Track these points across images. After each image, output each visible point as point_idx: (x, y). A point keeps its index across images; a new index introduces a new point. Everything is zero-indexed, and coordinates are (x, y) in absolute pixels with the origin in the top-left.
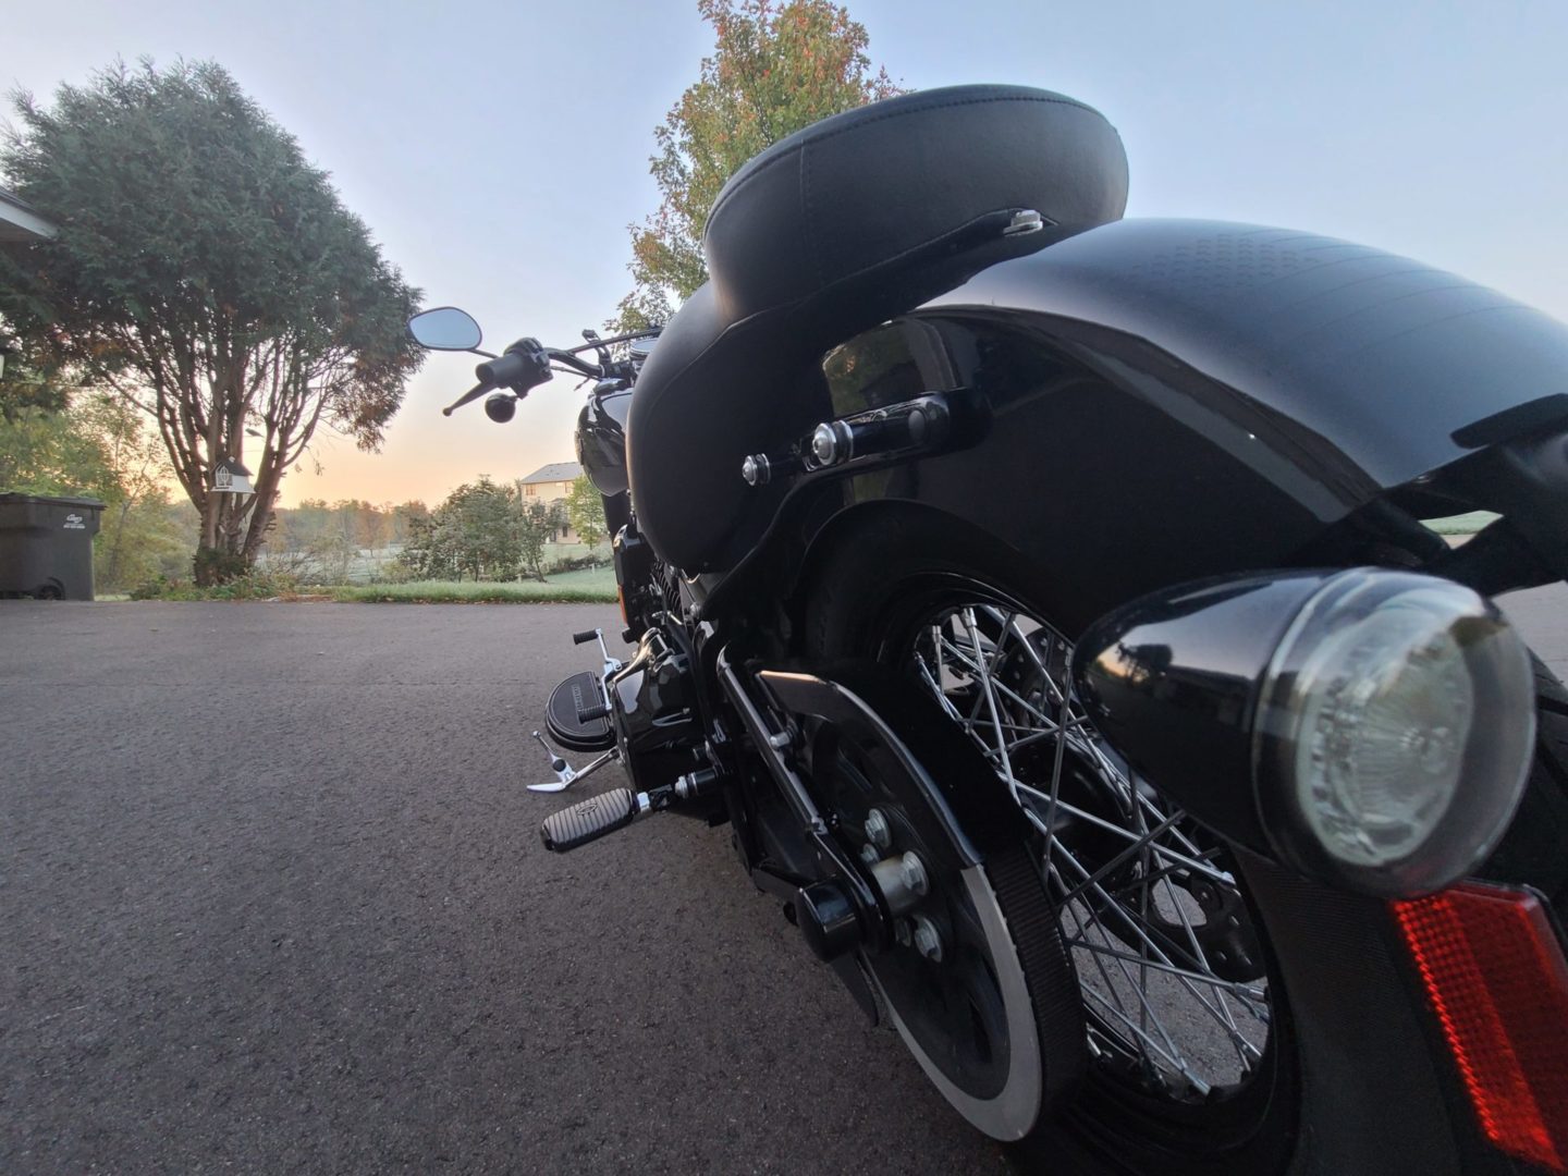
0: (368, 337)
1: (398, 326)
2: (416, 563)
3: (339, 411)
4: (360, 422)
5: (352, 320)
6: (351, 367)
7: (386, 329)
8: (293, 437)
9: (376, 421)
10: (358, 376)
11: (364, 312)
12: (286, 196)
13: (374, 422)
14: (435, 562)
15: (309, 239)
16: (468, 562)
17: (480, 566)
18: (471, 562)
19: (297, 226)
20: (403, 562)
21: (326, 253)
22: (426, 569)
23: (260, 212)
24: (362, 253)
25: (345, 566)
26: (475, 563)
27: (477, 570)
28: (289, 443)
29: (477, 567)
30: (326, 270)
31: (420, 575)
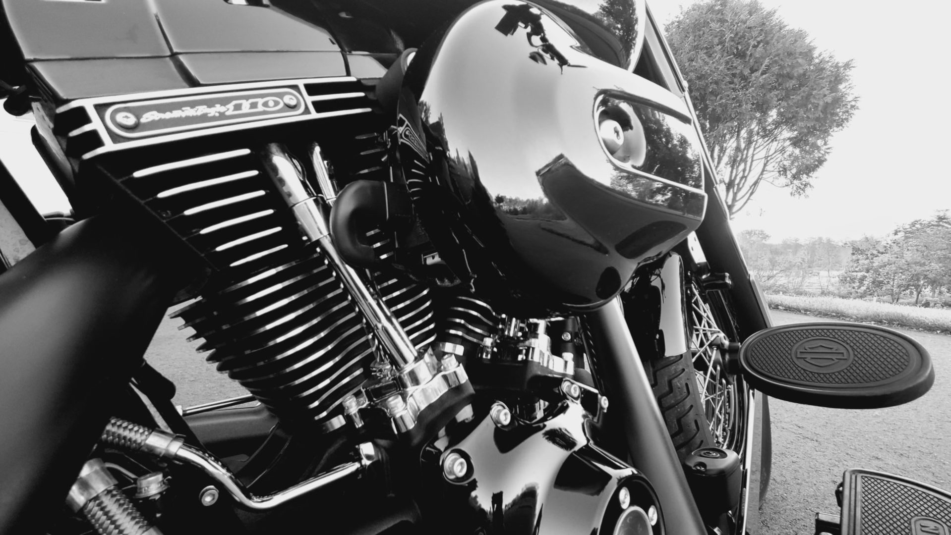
4: (795, 177)
10: (795, 145)
12: (743, 37)
13: (805, 176)
14: (873, 282)
15: (756, 58)
16: (909, 285)
17: (923, 289)
18: (912, 286)
19: (749, 53)
20: (843, 280)
21: (767, 61)
22: (863, 288)
23: (725, 54)
24: (798, 51)
25: (802, 281)
26: (917, 287)
27: (919, 293)
28: (737, 199)
29: (919, 290)
30: (765, 74)
31: (857, 292)
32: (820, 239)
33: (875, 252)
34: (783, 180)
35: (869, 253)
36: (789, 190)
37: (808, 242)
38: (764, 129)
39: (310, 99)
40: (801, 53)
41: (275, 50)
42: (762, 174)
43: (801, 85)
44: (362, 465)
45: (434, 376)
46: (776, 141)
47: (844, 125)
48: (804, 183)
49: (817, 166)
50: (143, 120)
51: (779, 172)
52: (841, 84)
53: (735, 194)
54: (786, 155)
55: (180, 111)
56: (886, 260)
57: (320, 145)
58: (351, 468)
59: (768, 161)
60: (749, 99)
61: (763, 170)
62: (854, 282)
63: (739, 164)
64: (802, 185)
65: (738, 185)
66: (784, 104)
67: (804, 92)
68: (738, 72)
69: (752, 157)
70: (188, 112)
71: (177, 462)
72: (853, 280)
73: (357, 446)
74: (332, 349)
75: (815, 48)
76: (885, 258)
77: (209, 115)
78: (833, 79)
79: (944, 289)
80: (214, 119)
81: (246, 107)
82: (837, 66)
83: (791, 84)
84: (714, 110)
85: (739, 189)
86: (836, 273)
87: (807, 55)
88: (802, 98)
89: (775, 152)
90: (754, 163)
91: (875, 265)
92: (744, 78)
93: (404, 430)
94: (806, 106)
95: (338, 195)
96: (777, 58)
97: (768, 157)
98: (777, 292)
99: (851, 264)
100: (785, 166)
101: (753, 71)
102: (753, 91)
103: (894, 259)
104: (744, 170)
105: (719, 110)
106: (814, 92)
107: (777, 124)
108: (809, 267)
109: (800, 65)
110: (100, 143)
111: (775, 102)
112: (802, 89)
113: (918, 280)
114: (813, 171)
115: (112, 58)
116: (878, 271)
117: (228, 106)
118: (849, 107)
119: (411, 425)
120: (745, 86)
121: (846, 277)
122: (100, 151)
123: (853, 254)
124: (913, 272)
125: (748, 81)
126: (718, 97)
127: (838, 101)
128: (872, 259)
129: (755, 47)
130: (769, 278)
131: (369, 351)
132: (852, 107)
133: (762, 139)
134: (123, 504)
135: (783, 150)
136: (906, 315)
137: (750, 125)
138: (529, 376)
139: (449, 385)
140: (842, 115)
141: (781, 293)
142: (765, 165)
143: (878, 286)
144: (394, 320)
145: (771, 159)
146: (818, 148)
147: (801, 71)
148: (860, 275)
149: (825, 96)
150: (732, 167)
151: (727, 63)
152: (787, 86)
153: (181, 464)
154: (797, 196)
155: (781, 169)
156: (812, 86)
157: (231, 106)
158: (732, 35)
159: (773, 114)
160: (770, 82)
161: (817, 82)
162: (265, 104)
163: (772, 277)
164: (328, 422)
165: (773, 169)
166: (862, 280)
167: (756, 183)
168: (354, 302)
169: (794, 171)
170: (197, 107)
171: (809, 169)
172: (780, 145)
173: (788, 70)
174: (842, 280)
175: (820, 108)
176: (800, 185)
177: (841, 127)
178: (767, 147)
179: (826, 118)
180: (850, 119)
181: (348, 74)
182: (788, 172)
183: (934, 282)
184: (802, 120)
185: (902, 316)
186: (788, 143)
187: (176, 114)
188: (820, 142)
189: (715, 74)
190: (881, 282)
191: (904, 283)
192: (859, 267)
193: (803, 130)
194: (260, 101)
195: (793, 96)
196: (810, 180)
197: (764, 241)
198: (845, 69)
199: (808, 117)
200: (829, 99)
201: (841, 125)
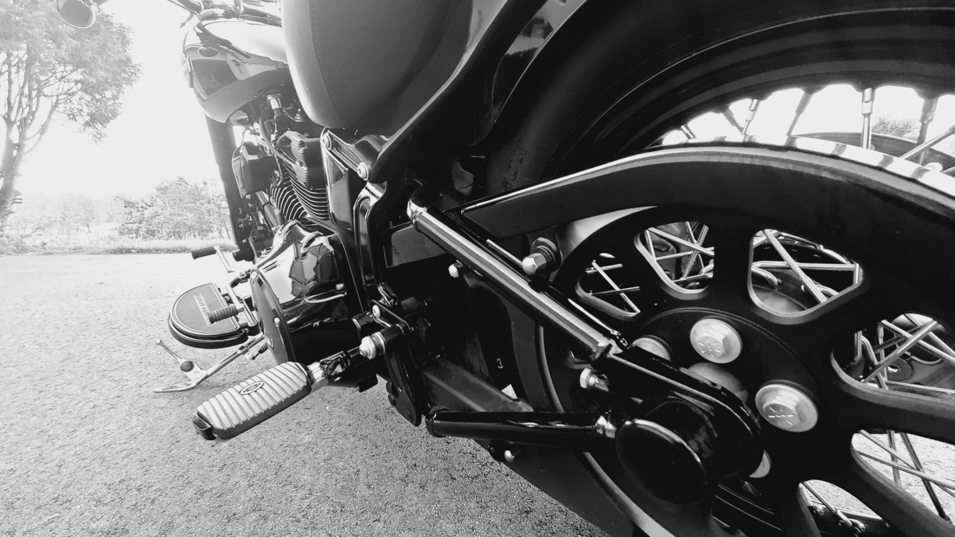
0: (94, 58)
1: (119, 52)
2: (132, 234)
3: (69, 115)
4: (87, 124)
5: (78, 43)
6: (76, 82)
7: (109, 53)
8: (29, 132)
9: (102, 124)
10: (84, 90)
11: (89, 39)
13: (99, 125)
14: (147, 232)
34: (74, 125)
35: (139, 206)
49: (111, 118)
56: (153, 212)
64: (97, 133)
72: (130, 231)
114: (108, 121)
121: (124, 229)
123: (126, 207)
128: (143, 211)
154: (94, 144)
166: (138, 230)
167: (45, 125)
169: (86, 118)
171: (103, 119)
177: (129, 86)
190: (153, 232)
192: (133, 219)
201: (131, 84)
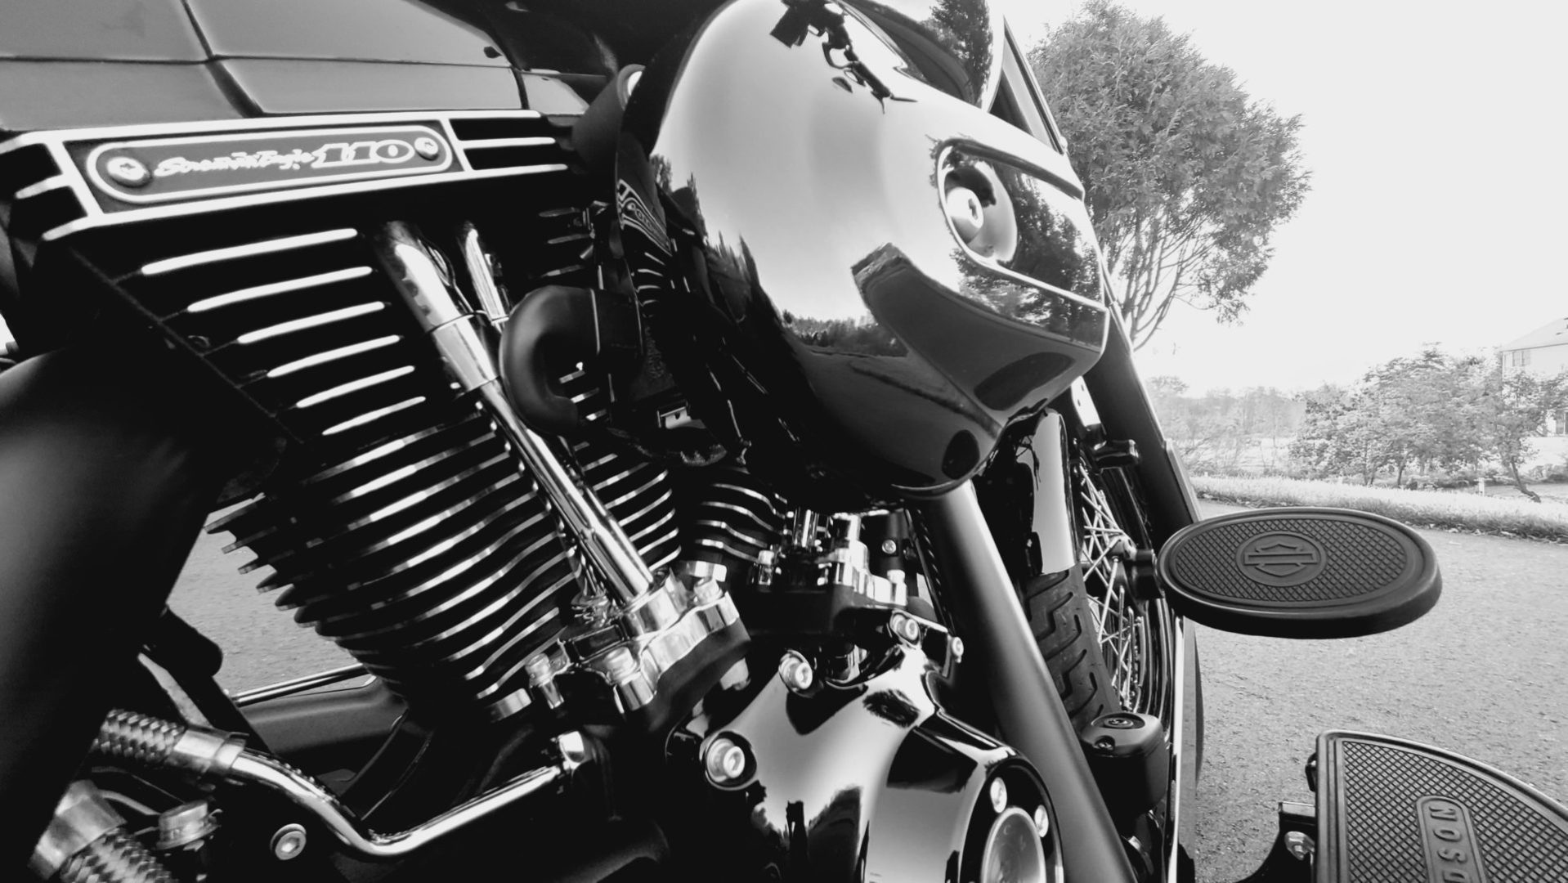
4: (1222, 294)
10: (1221, 244)
12: (1141, 75)
13: (1237, 292)
14: (1337, 454)
15: (1160, 109)
16: (1388, 457)
17: (1408, 463)
18: (1392, 458)
19: (1150, 100)
20: (1295, 453)
21: (1176, 115)
22: (1324, 464)
23: (1115, 102)
24: (1222, 99)
25: (1237, 454)
26: (1399, 459)
27: (1402, 469)
28: (1139, 327)
29: (1402, 464)
30: (1175, 133)
31: (1315, 470)
32: (1261, 389)
33: (1339, 408)
34: (1205, 299)
35: (1330, 410)
36: (1214, 313)
37: (1243, 395)
38: (1176, 220)
39: (461, 146)
40: (1226, 103)
41: (398, 59)
42: (1174, 289)
43: (1227, 153)
44: (563, 771)
45: (683, 614)
46: (1194, 237)
47: (1290, 214)
48: (1236, 303)
49: (1254, 277)
50: (159, 172)
51: (1200, 285)
52: (1285, 151)
53: (1135, 321)
54: (1208, 260)
55: (227, 159)
56: (1354, 420)
57: (476, 228)
58: (545, 775)
59: (1182, 269)
60: (1152, 172)
61: (1176, 284)
62: (1310, 455)
63: (1140, 274)
64: (1233, 305)
65: (1140, 305)
66: (1203, 180)
67: (1233, 163)
68: (1134, 129)
69: (1160, 263)
70: (243, 161)
71: (234, 782)
72: (1308, 452)
73: (553, 740)
74: (506, 576)
75: (1246, 96)
76: (1353, 417)
77: (282, 168)
78: (1273, 144)
79: (1436, 462)
80: (291, 174)
81: (348, 154)
82: (1278, 124)
83: (1214, 149)
84: (1100, 188)
85: (1141, 313)
86: (1284, 441)
87: (1235, 107)
88: (1230, 173)
89: (1193, 256)
90: (1162, 271)
91: (1339, 427)
92: (1144, 139)
93: (635, 706)
94: (1234, 184)
95: (512, 312)
96: (1191, 110)
97: (1183, 262)
98: (1200, 472)
99: (1306, 427)
100: (1207, 276)
101: (1157, 128)
102: (1158, 160)
103: (1366, 419)
104: (1148, 283)
105: (1108, 189)
106: (1246, 164)
107: (1195, 212)
108: (1246, 433)
109: (1226, 122)
110: (78, 212)
111: (1191, 178)
112: (1230, 158)
113: (1400, 449)
114: (1249, 284)
115: (97, 61)
116: (1343, 437)
117: (315, 153)
118: (1297, 186)
119: (647, 698)
120: (1146, 151)
121: (1298, 448)
122: (77, 225)
123: (1308, 411)
124: (1394, 438)
125: (1151, 143)
126: (1106, 170)
127: (1281, 178)
128: (1335, 419)
129: (1160, 91)
130: (1188, 451)
131: (568, 578)
132: (1302, 186)
133: (1172, 236)
134: (137, 860)
135: (1203, 253)
136: (1386, 502)
137: (1155, 213)
138: (837, 608)
139: (708, 628)
140: (1288, 199)
141: (1206, 473)
142: (1179, 275)
143: (1344, 460)
144: (613, 523)
145: (1187, 266)
146: (1255, 249)
147: (1228, 131)
148: (1318, 443)
149: (1263, 169)
150: (1130, 277)
151: (1118, 115)
152: (1208, 153)
153: (241, 784)
154: (1226, 322)
155: (1202, 282)
156: (1243, 154)
157: (321, 153)
158: (1125, 73)
159: (1188, 197)
160: (1183, 147)
161: (1251, 148)
162: (383, 152)
163: (1193, 449)
164: (499, 703)
165: (1190, 282)
166: (1322, 451)
167: (1165, 304)
168: (544, 494)
169: (1221, 284)
170: (259, 153)
171: (1242, 282)
172: (1199, 244)
173: (1209, 128)
174: (1293, 452)
175: (1255, 188)
176: (1231, 307)
177: (1286, 218)
178: (1181, 247)
179: (1264, 203)
180: (1299, 204)
181: (525, 106)
182: (1213, 287)
183: (1423, 451)
184: (1231, 205)
185: (1381, 504)
186: (1211, 241)
187: (221, 163)
188: (1257, 240)
189: (1101, 132)
190: (1349, 454)
191: (1381, 454)
192: (1317, 432)
193: (1232, 222)
194: (374, 146)
195: (1217, 168)
196: (1244, 299)
197: (1179, 394)
198: (1290, 129)
199: (1239, 202)
200: (1268, 174)
201: (1287, 214)
